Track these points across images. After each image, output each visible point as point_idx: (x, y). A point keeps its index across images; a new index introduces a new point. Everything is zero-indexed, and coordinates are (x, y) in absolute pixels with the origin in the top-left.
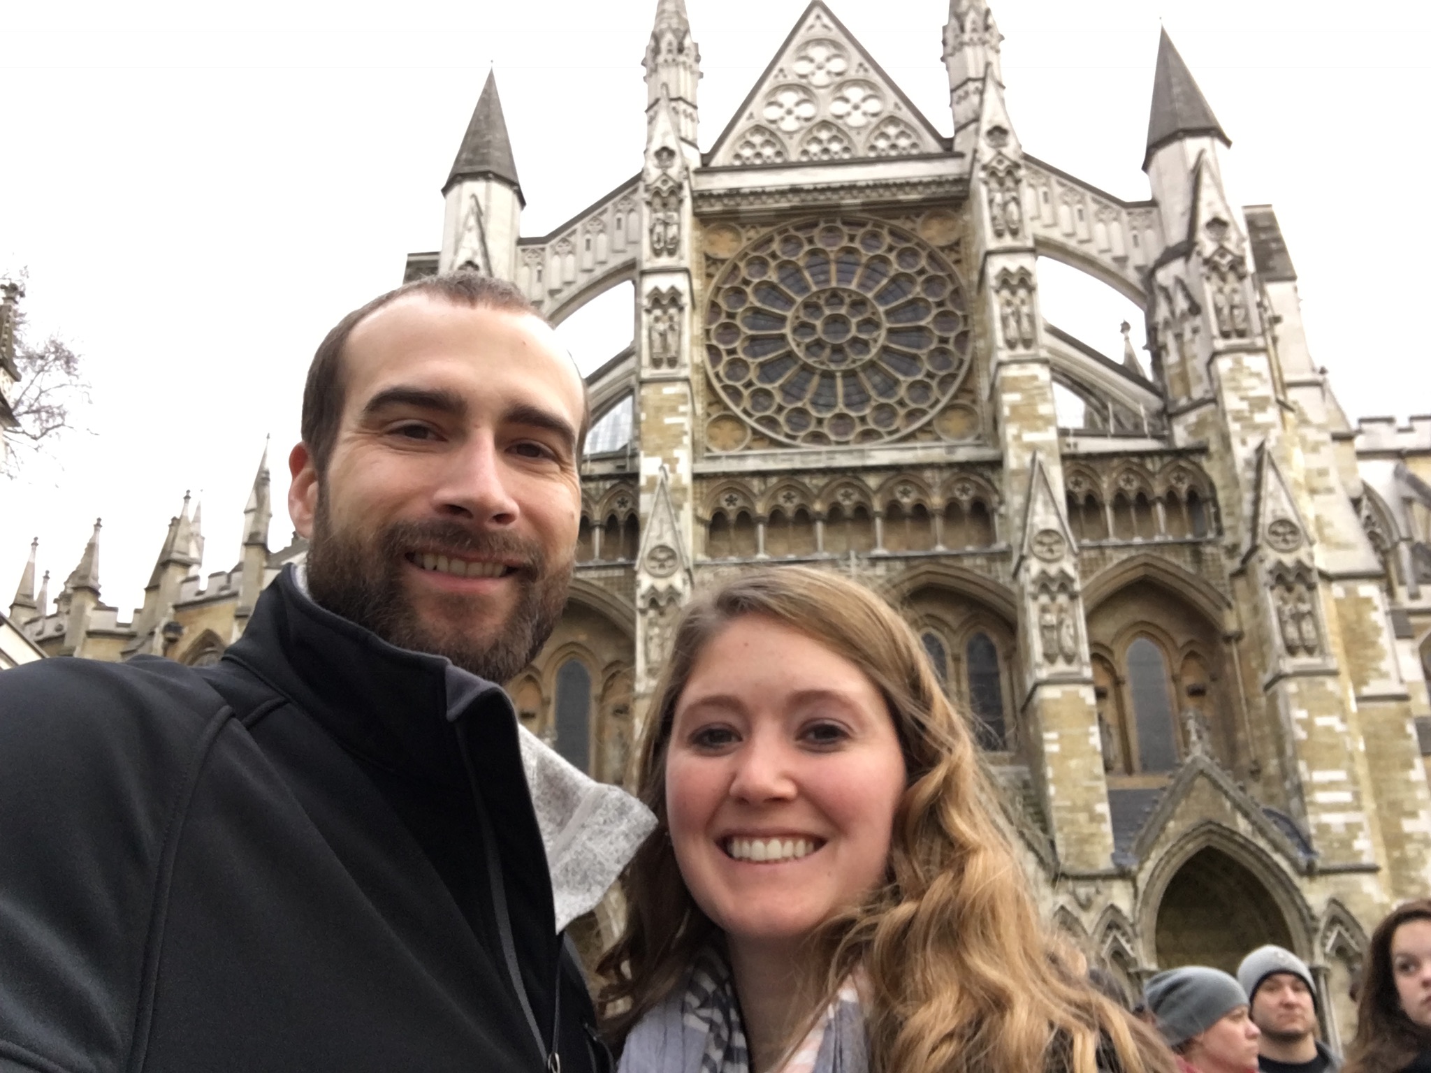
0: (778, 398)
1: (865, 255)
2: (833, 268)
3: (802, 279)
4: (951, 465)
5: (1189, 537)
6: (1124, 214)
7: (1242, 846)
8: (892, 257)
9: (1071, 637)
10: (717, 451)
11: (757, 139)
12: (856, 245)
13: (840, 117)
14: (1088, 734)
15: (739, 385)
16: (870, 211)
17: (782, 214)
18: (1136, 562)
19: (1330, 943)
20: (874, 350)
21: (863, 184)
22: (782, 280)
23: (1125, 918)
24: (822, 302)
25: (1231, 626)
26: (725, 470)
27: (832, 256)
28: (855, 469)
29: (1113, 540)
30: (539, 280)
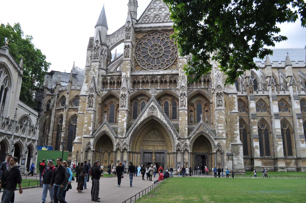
0: (146, 62)
1: (161, 38)
2: (156, 40)
3: (151, 42)
4: (171, 74)
5: (207, 87)
7: (206, 135)
9: (185, 103)
10: (136, 71)
11: (147, 17)
12: (160, 36)
13: (160, 14)
14: (185, 118)
15: (140, 60)
16: (163, 31)
17: (149, 31)
19: (217, 149)
20: (162, 54)
21: (162, 26)
22: (148, 42)
23: (188, 145)
24: (154, 46)
25: (211, 101)
26: (136, 74)
27: (156, 38)
28: (156, 75)
29: (195, 87)
30: (110, 42)
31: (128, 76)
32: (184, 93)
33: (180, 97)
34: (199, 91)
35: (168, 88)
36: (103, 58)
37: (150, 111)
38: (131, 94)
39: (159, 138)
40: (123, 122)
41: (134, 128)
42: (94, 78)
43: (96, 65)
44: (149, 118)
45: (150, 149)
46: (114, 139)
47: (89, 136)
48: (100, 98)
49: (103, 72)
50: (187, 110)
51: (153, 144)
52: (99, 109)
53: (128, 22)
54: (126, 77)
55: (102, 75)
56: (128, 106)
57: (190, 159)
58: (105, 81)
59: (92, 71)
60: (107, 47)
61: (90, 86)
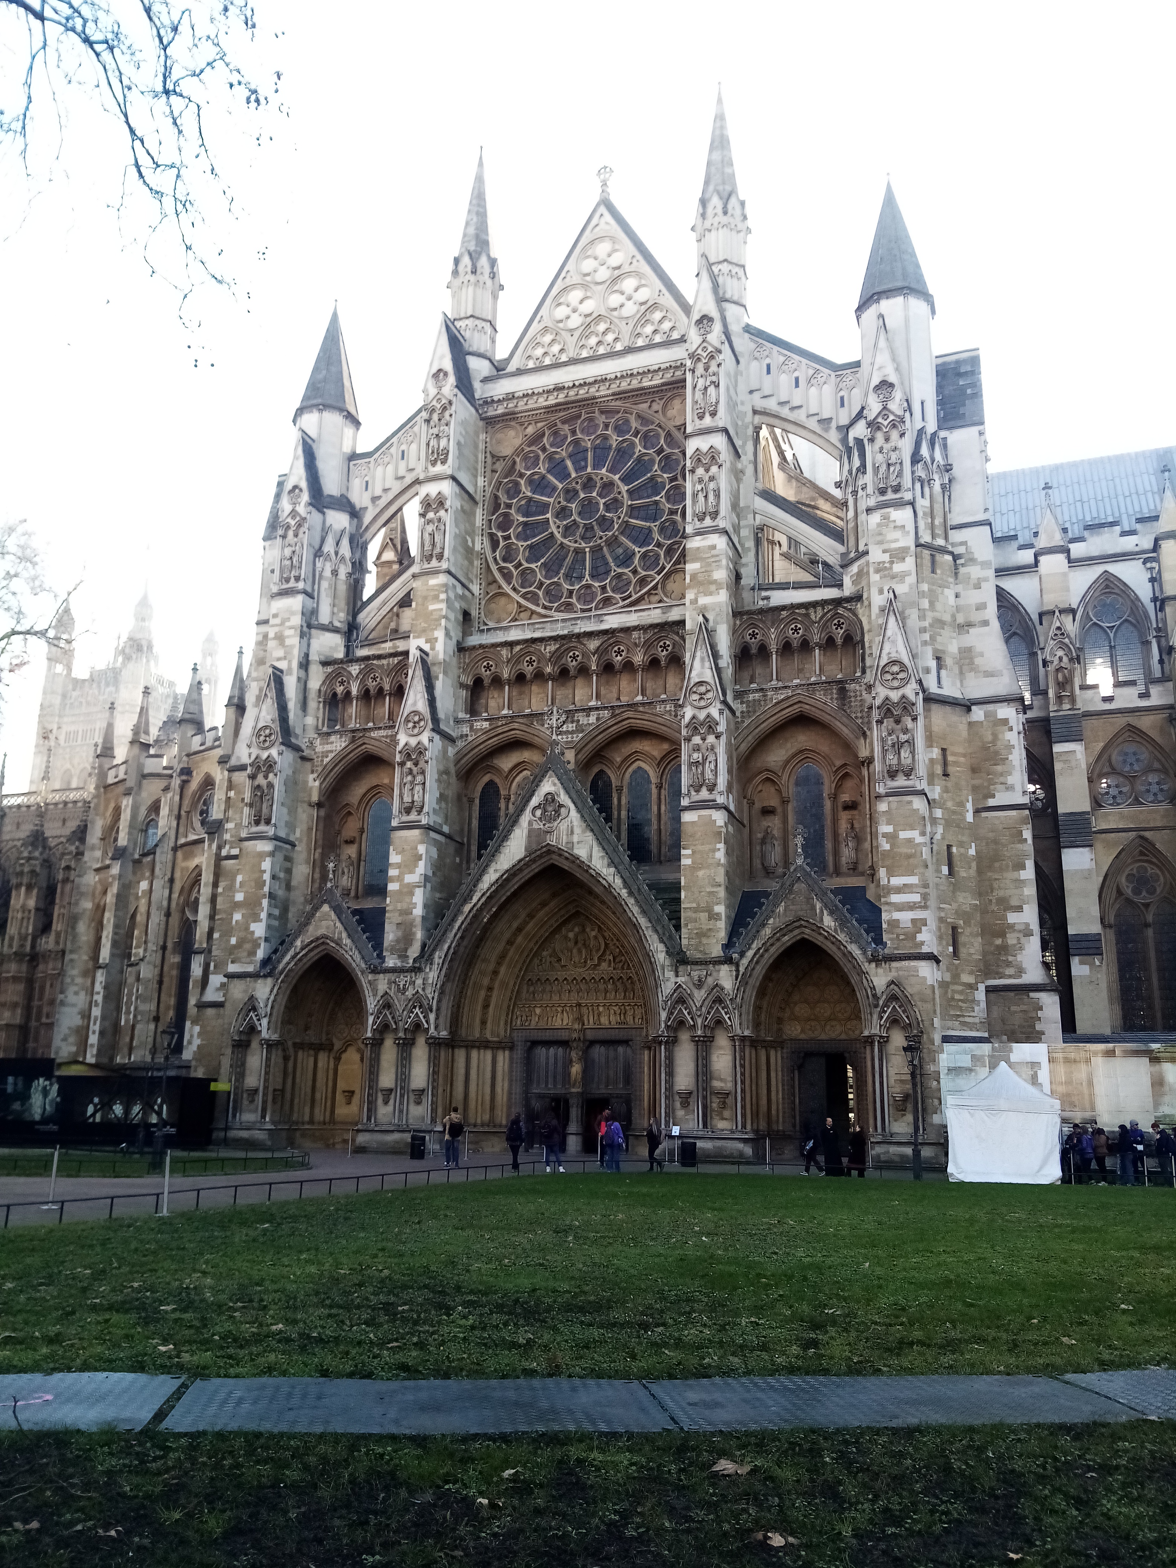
0: (540, 576)
1: (616, 441)
2: (590, 455)
3: (566, 467)
4: (652, 626)
5: (839, 676)
6: (832, 376)
7: (826, 938)
8: (637, 441)
9: (712, 771)
10: (491, 624)
11: (548, 338)
12: (610, 431)
13: (614, 309)
14: (713, 851)
15: (511, 567)
16: (621, 399)
17: (550, 410)
18: (792, 702)
19: (885, 1016)
20: (616, 526)
21: (614, 375)
22: (548, 472)
23: (727, 995)
24: (578, 487)
25: (864, 753)
26: (484, 642)
27: (589, 443)
28: (579, 636)
29: (775, 683)
30: (367, 489)
31: (437, 655)
32: (708, 716)
33: (688, 740)
34: (795, 699)
35: (639, 698)
36: (327, 573)
37: (535, 826)
38: (460, 744)
39: (604, 965)
40: (409, 890)
41: (460, 919)
42: (277, 679)
43: (293, 613)
44: (534, 861)
45: (558, 1023)
46: (364, 980)
47: (250, 969)
48: (315, 775)
49: (330, 645)
50: (726, 808)
51: (574, 998)
52: (310, 829)
53: (439, 375)
54: (429, 660)
55: (323, 658)
56: (443, 805)
57: (743, 1074)
58: (340, 690)
59: (271, 644)
60: (355, 513)
61: (257, 720)
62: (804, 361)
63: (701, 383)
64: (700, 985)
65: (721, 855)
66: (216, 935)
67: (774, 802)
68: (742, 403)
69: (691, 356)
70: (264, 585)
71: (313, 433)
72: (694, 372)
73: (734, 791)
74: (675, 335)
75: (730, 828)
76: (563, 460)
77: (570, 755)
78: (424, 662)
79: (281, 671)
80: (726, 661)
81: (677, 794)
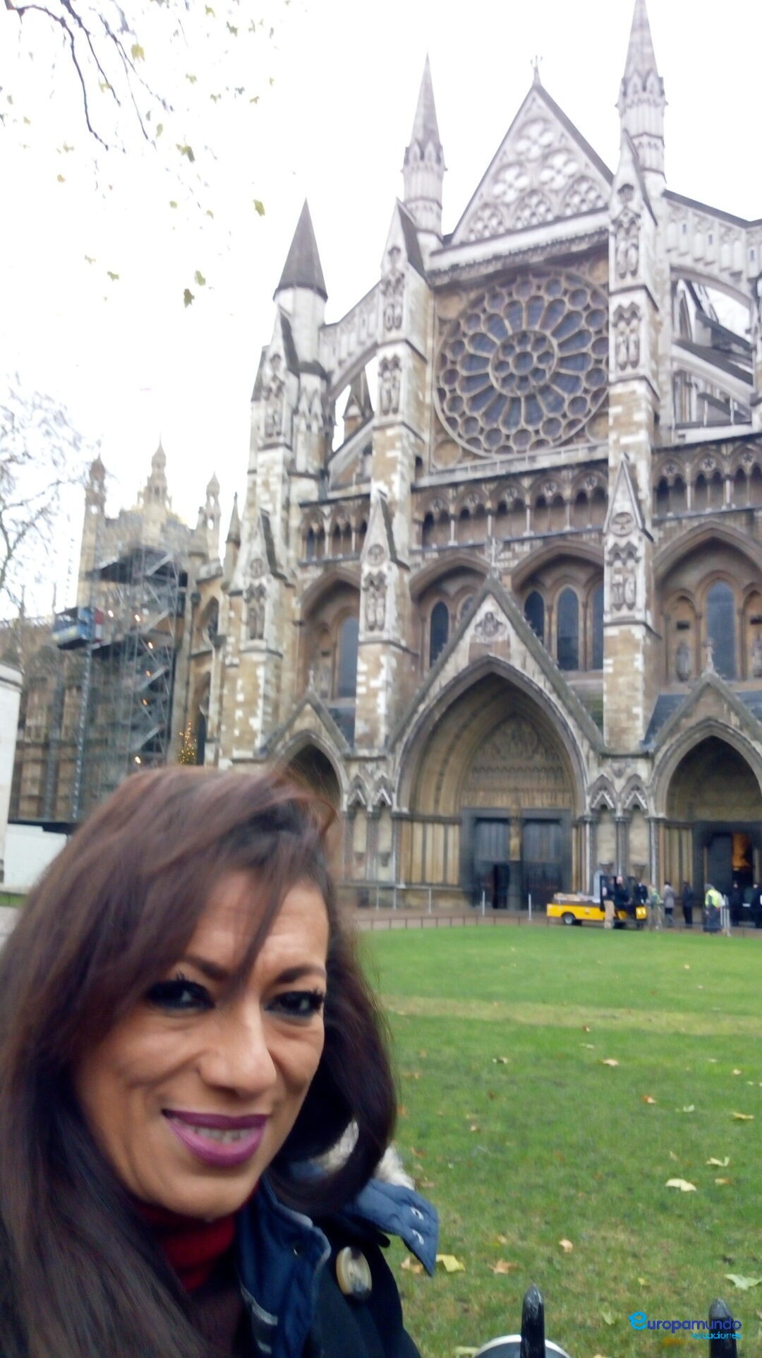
0: (481, 423)
1: (548, 300)
2: (524, 315)
3: (503, 326)
5: (748, 505)
6: (743, 232)
7: (733, 736)
8: (566, 299)
9: (631, 591)
10: (440, 467)
11: (487, 213)
12: (542, 293)
13: (545, 183)
14: (633, 660)
15: (456, 416)
16: (552, 264)
17: (490, 278)
18: (704, 528)
20: (548, 376)
21: (544, 244)
22: (488, 329)
23: (643, 783)
24: (515, 343)
26: (433, 483)
27: (524, 305)
28: (515, 475)
29: (689, 512)
30: (334, 354)
31: (393, 497)
32: (629, 544)
33: (610, 564)
34: (708, 526)
35: (567, 528)
36: (303, 427)
37: (478, 641)
38: (414, 571)
39: (536, 756)
40: (373, 693)
41: (416, 717)
42: (266, 521)
43: (276, 464)
44: (475, 670)
45: (500, 805)
46: (340, 768)
48: (297, 598)
49: (307, 489)
50: (645, 624)
51: (511, 783)
52: (294, 644)
53: (394, 251)
54: (387, 500)
55: (301, 501)
56: (401, 622)
57: (658, 851)
58: (315, 527)
59: (259, 490)
60: (325, 376)
61: (250, 553)
62: (717, 221)
63: (623, 246)
64: (619, 774)
65: (639, 662)
66: (223, 728)
67: (687, 616)
68: (661, 261)
69: (614, 222)
70: (253, 441)
71: (288, 307)
72: (616, 236)
73: (652, 608)
74: (600, 204)
75: (648, 641)
76: (501, 320)
77: (507, 581)
78: (383, 502)
79: (268, 513)
80: (646, 493)
81: (599, 612)
